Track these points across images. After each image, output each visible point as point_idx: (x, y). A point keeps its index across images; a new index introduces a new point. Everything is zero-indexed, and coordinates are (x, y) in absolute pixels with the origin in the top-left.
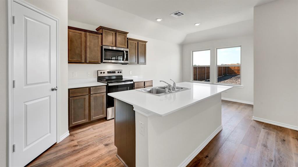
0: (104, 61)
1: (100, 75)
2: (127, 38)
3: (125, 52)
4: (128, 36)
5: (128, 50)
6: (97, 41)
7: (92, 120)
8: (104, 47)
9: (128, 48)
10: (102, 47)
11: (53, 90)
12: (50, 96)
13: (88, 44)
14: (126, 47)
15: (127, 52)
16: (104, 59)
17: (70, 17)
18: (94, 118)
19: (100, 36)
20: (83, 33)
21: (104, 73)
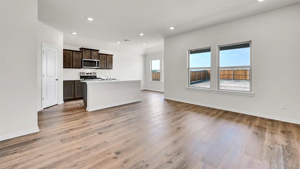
0: (83, 67)
1: (82, 75)
2: (99, 54)
3: (97, 62)
4: (100, 52)
5: (99, 60)
6: (79, 56)
7: (75, 98)
8: (83, 59)
9: (99, 59)
10: (82, 59)
11: (56, 80)
12: (55, 82)
13: (74, 58)
14: (98, 59)
15: (98, 62)
16: (84, 66)
17: (65, 43)
18: (77, 97)
19: (81, 53)
20: (71, 52)
21: (84, 74)
